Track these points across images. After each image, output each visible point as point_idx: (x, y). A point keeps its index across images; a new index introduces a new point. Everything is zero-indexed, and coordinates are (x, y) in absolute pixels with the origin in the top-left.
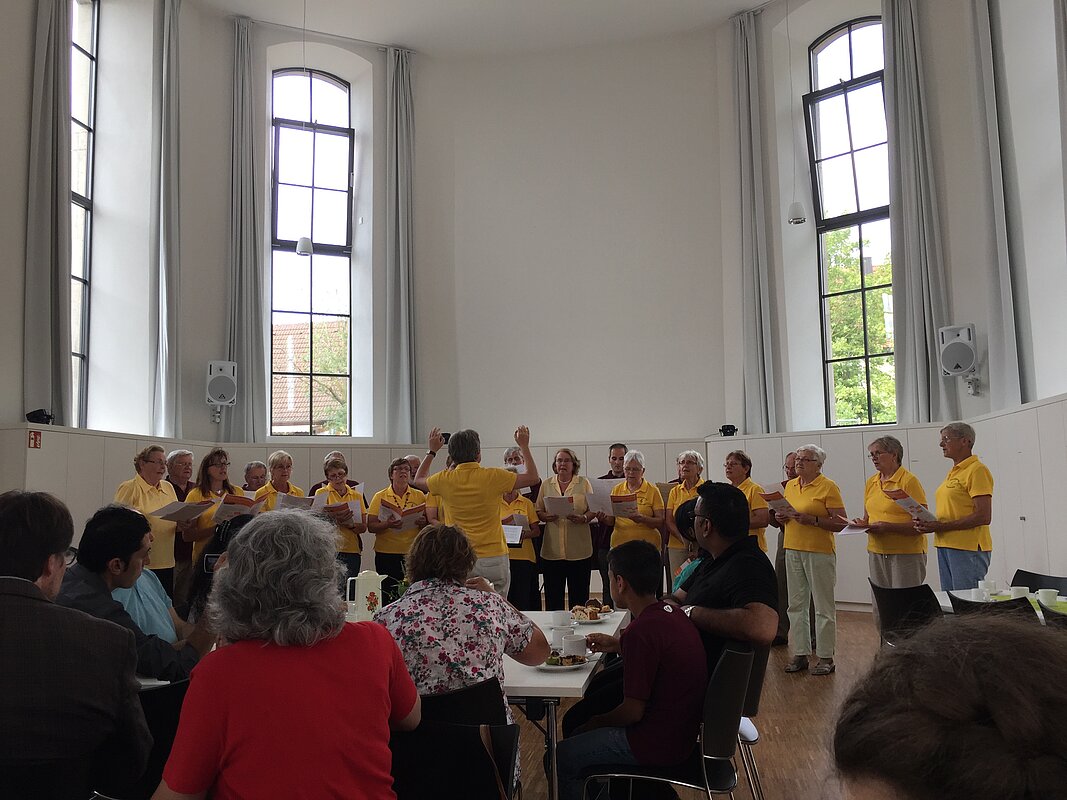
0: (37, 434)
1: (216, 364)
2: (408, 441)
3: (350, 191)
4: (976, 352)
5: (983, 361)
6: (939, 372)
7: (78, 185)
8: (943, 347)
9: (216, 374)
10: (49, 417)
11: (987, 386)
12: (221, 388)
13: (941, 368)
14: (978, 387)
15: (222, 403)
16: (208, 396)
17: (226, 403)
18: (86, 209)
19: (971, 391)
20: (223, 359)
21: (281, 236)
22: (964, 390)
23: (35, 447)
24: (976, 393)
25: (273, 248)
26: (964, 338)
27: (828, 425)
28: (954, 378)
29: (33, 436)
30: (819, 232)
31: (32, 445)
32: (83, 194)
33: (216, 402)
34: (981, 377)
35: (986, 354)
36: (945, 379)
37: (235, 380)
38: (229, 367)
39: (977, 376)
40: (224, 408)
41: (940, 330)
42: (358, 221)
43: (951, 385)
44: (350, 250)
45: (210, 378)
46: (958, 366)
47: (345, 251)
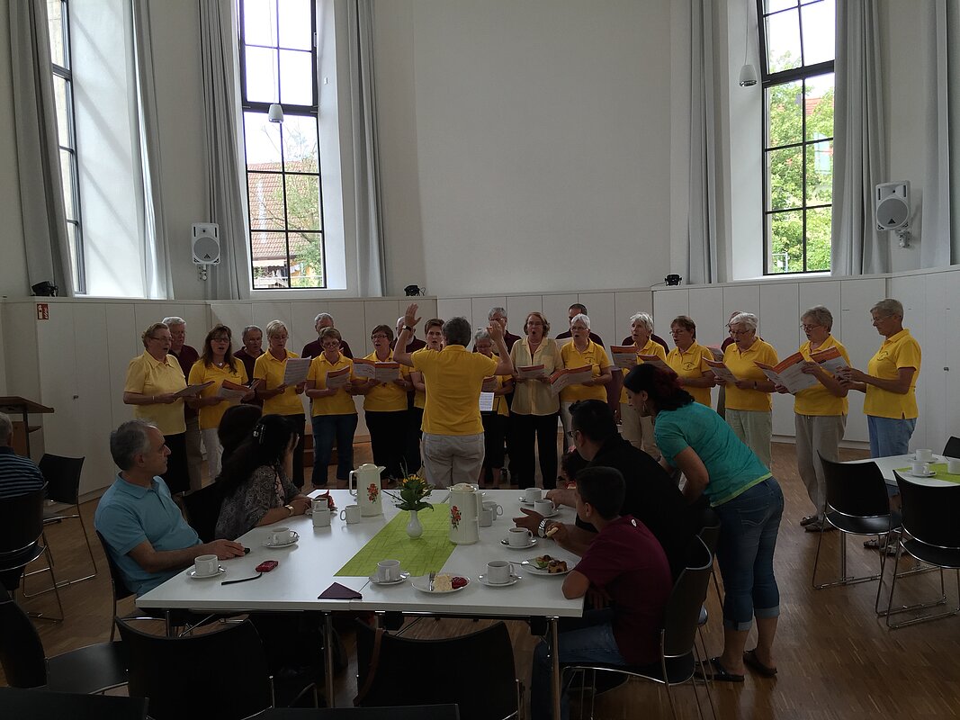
0: (45, 306)
1: (200, 226)
2: (379, 294)
3: (314, 51)
4: (909, 206)
5: (915, 215)
6: (874, 227)
7: (57, 57)
8: (879, 203)
9: (199, 235)
10: (53, 288)
11: (919, 239)
12: (206, 250)
13: (876, 223)
14: (908, 239)
15: (208, 263)
16: (194, 256)
17: (211, 263)
18: (67, 80)
19: (902, 244)
20: (205, 221)
21: (250, 98)
22: (896, 242)
23: (44, 318)
24: (907, 246)
25: (244, 110)
26: (899, 194)
27: (765, 273)
28: (887, 232)
29: (40, 309)
30: (764, 86)
31: (41, 317)
32: (62, 66)
33: (202, 262)
34: (913, 230)
35: (919, 208)
36: (878, 232)
37: (217, 240)
38: (211, 227)
39: (908, 230)
40: (210, 268)
41: (878, 187)
42: (323, 81)
43: (884, 238)
44: (317, 109)
45: (194, 240)
46: (892, 222)
47: (312, 111)
